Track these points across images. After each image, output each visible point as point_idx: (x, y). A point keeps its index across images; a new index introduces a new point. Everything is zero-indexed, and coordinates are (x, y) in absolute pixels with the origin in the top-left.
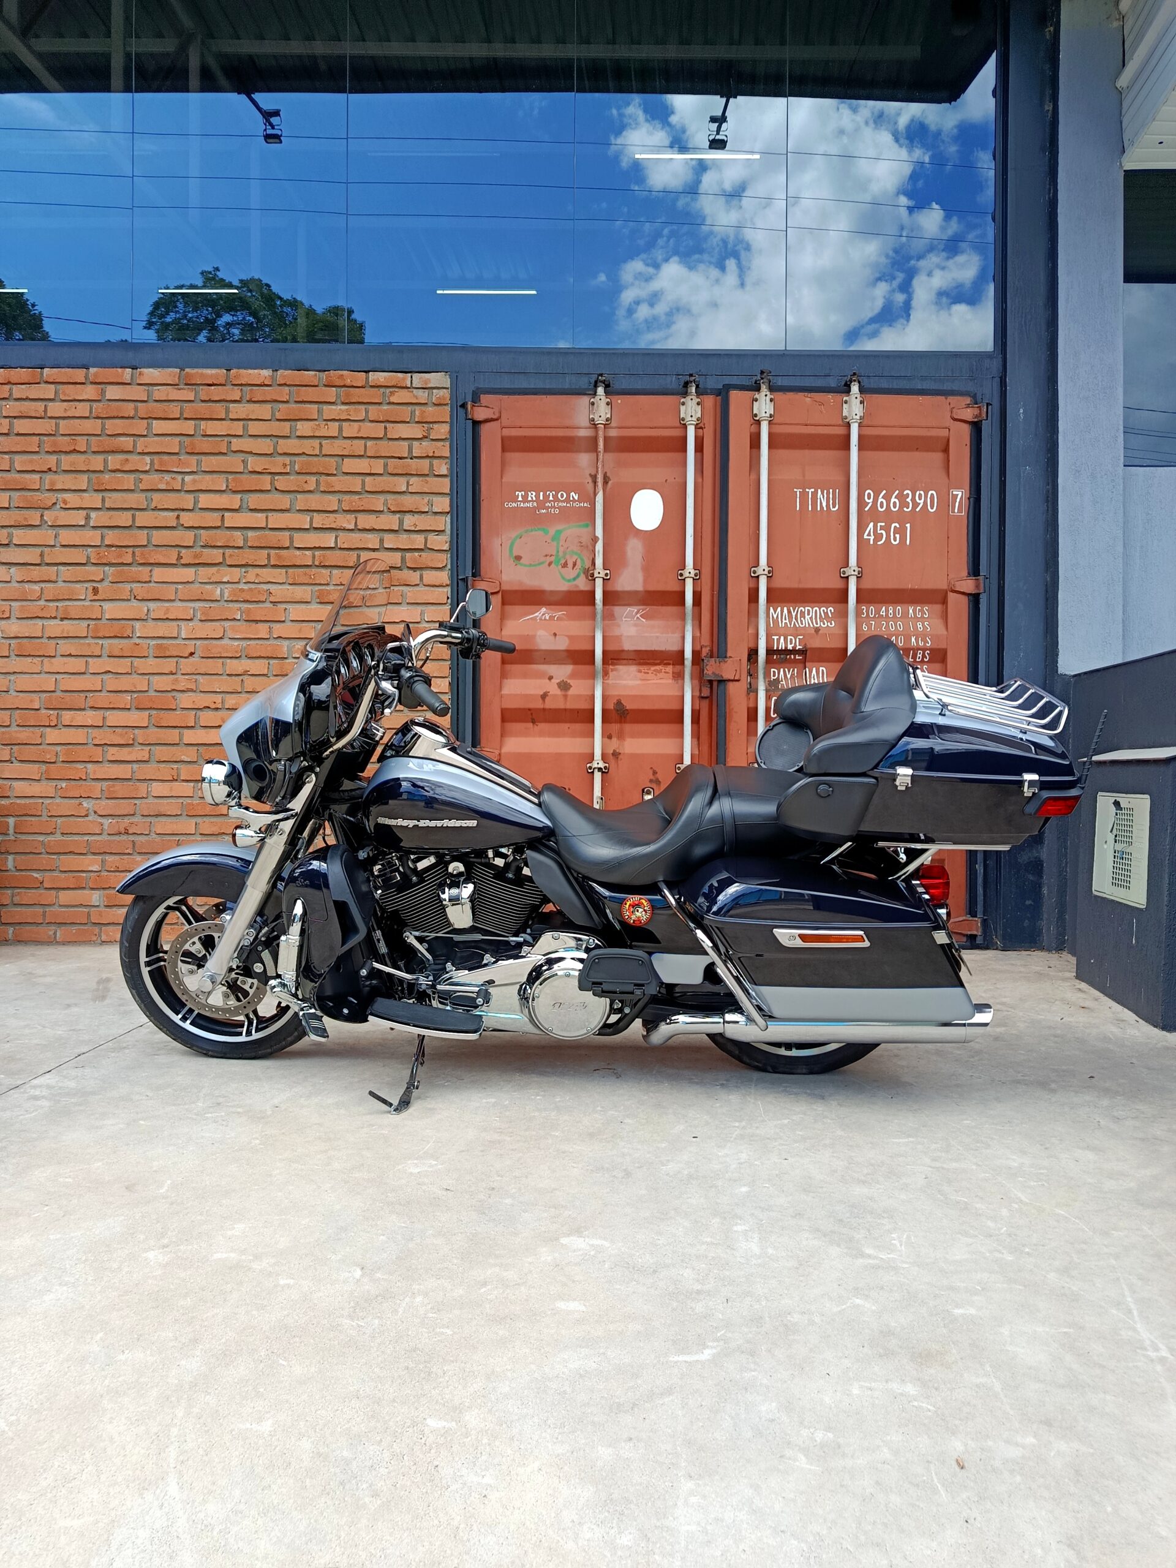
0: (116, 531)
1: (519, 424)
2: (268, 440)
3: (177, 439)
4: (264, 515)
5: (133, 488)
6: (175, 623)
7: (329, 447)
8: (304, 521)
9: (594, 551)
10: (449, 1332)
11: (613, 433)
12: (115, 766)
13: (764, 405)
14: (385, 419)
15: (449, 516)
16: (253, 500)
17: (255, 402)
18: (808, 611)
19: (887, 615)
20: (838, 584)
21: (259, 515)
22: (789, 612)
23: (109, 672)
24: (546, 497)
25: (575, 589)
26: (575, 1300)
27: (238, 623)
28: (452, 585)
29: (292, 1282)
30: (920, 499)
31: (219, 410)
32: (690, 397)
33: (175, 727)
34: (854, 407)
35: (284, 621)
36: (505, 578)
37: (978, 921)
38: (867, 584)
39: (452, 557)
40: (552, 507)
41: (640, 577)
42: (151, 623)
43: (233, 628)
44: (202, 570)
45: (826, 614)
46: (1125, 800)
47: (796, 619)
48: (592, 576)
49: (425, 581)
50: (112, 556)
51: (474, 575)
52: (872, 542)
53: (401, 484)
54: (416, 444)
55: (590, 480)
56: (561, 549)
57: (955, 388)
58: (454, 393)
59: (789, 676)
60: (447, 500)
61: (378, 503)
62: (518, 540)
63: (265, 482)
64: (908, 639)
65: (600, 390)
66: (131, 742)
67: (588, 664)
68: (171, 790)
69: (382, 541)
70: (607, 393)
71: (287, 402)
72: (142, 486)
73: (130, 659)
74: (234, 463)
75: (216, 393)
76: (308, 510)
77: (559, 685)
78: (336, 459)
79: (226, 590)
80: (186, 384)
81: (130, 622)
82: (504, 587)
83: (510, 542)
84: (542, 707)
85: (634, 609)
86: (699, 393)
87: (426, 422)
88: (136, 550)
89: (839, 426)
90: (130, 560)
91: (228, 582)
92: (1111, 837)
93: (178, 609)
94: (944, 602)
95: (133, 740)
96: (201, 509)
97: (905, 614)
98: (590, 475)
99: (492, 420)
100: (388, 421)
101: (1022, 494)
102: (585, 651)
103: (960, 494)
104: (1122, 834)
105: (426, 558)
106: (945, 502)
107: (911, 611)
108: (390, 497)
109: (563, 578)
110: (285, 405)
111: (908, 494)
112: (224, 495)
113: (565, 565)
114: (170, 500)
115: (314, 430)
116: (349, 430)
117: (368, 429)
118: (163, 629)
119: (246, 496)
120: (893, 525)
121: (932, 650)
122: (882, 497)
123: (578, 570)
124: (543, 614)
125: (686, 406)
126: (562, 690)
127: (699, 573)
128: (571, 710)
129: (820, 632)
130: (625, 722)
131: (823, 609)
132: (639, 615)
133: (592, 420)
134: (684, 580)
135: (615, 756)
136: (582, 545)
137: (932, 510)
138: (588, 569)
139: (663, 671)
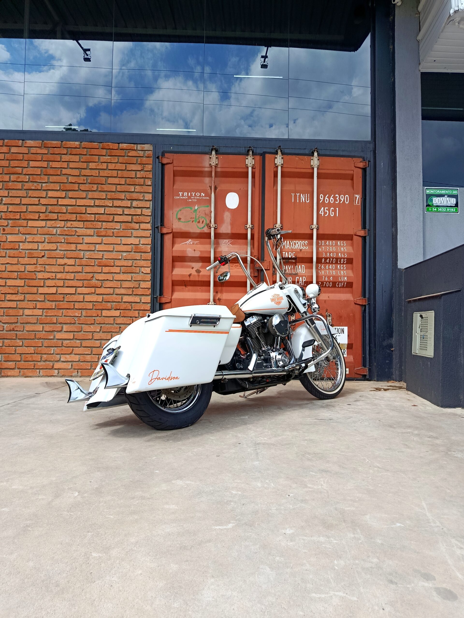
0: (14, 206)
1: (180, 165)
2: (77, 170)
3: (40, 169)
4: (75, 200)
5: (21, 188)
6: (36, 244)
7: (102, 173)
8: (92, 203)
9: (211, 217)
10: (111, 517)
11: (219, 170)
12: (10, 302)
13: (279, 160)
14: (126, 162)
15: (151, 201)
16: (70, 194)
17: (72, 155)
18: (297, 242)
19: (329, 244)
20: (309, 232)
21: (73, 200)
22: (290, 243)
23: (9, 263)
24: (191, 195)
25: (203, 232)
26: (174, 504)
27: (63, 244)
28: (152, 229)
29: (44, 497)
30: (342, 198)
31: (58, 158)
32: (249, 156)
33: (35, 286)
34: (315, 162)
35: (82, 243)
36: (174, 227)
37: (367, 369)
38: (321, 232)
39: (152, 218)
40: (193, 199)
41: (230, 227)
42: (27, 243)
43: (60, 246)
44: (48, 222)
45: (305, 244)
46: (424, 314)
47: (292, 246)
48: (210, 226)
49: (141, 227)
50: (11, 216)
51: (161, 225)
52: (323, 215)
53: (132, 189)
54: (138, 172)
55: (209, 188)
56: (197, 216)
57: (356, 155)
58: (154, 153)
59: (290, 269)
60: (150, 195)
61: (122, 196)
62: (180, 212)
63: (76, 187)
64: (337, 254)
65: (214, 153)
66: (17, 292)
67: (208, 262)
68: (33, 312)
69: (123, 211)
70: (216, 154)
71: (86, 155)
72: (25, 188)
73: (17, 258)
74: (63, 179)
75: (57, 151)
76: (93, 198)
77: (196, 271)
78: (105, 178)
79: (58, 230)
80: (45, 147)
81: (18, 243)
82: (174, 231)
83: (176, 212)
84: (189, 279)
85: (227, 241)
86: (254, 154)
87: (142, 164)
88: (22, 214)
89: (310, 169)
90: (19, 218)
91: (59, 227)
92: (418, 330)
93: (38, 238)
94: (352, 239)
95: (18, 291)
96: (49, 197)
97: (336, 244)
98: (209, 186)
99: (170, 163)
100: (127, 163)
101: (382, 197)
102: (207, 257)
103: (358, 196)
104: (423, 328)
105: (142, 218)
106: (352, 200)
107: (339, 243)
108: (127, 193)
109: (198, 227)
110: (85, 156)
111: (337, 196)
112: (59, 192)
113: (199, 222)
114: (36, 193)
115: (96, 166)
116: (111, 166)
117: (119, 166)
118: (31, 246)
119: (67, 192)
120: (331, 209)
121: (346, 258)
122: (327, 197)
123: (204, 224)
124: (190, 242)
125: (248, 159)
126: (197, 273)
127: (253, 227)
128: (201, 281)
129: (302, 251)
130: (223, 286)
131: (303, 242)
132: (229, 243)
133: (210, 164)
134: (247, 229)
135: (219, 300)
136: (206, 214)
137: (347, 203)
138: (208, 224)
139: (239, 266)
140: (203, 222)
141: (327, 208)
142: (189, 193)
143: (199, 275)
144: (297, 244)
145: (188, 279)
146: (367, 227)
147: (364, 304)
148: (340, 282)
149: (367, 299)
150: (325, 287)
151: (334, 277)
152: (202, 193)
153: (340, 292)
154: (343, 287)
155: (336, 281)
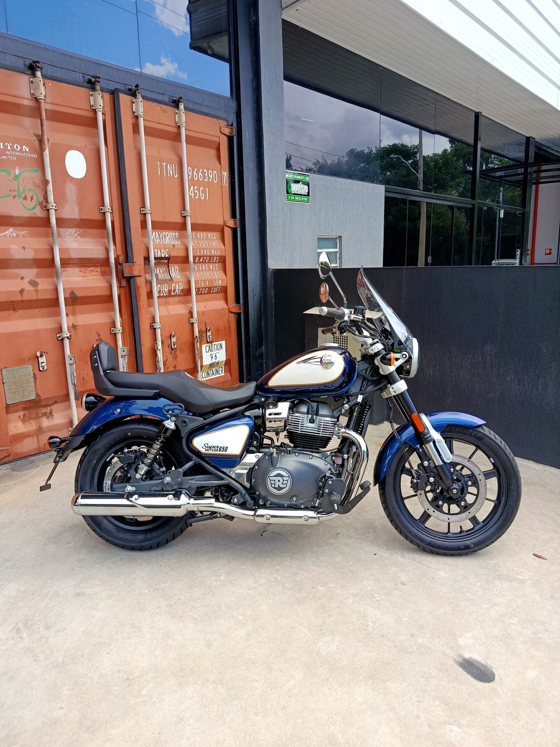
9: (44, 190)
11: (49, 107)
13: (140, 107)
18: (168, 234)
19: (200, 237)
20: (181, 220)
22: (159, 235)
24: (5, 147)
25: (34, 216)
30: (211, 175)
32: (98, 92)
34: (182, 117)
38: (196, 221)
40: (10, 155)
41: (77, 209)
45: (175, 236)
47: (162, 239)
48: (47, 207)
52: (193, 197)
55: (35, 138)
56: (21, 187)
57: (220, 115)
59: (161, 272)
64: (211, 252)
65: (39, 74)
67: (49, 267)
70: (44, 76)
77: (30, 283)
84: (21, 299)
85: (72, 231)
89: (175, 127)
94: (222, 232)
97: (207, 236)
101: (249, 177)
102: (46, 259)
103: (225, 174)
106: (220, 178)
107: (209, 236)
109: (24, 207)
111: (205, 171)
120: (201, 188)
121: (220, 256)
122: (196, 172)
123: (35, 203)
124: (11, 233)
125: (94, 98)
126: (33, 286)
127: (112, 209)
128: (42, 300)
129: (175, 247)
130: (76, 305)
131: (173, 233)
132: (76, 235)
133: (32, 95)
134: (104, 213)
135: (74, 327)
136: (35, 184)
137: (216, 182)
138: (42, 202)
139: (95, 270)
140: (32, 198)
141: (197, 187)
142: (1, 144)
143: (36, 291)
144: (168, 237)
145: (19, 298)
146: (238, 217)
147: (238, 312)
148: (215, 287)
149: (241, 305)
150: (201, 294)
151: (209, 281)
152: (25, 146)
153: (214, 299)
154: (217, 292)
155: (211, 286)
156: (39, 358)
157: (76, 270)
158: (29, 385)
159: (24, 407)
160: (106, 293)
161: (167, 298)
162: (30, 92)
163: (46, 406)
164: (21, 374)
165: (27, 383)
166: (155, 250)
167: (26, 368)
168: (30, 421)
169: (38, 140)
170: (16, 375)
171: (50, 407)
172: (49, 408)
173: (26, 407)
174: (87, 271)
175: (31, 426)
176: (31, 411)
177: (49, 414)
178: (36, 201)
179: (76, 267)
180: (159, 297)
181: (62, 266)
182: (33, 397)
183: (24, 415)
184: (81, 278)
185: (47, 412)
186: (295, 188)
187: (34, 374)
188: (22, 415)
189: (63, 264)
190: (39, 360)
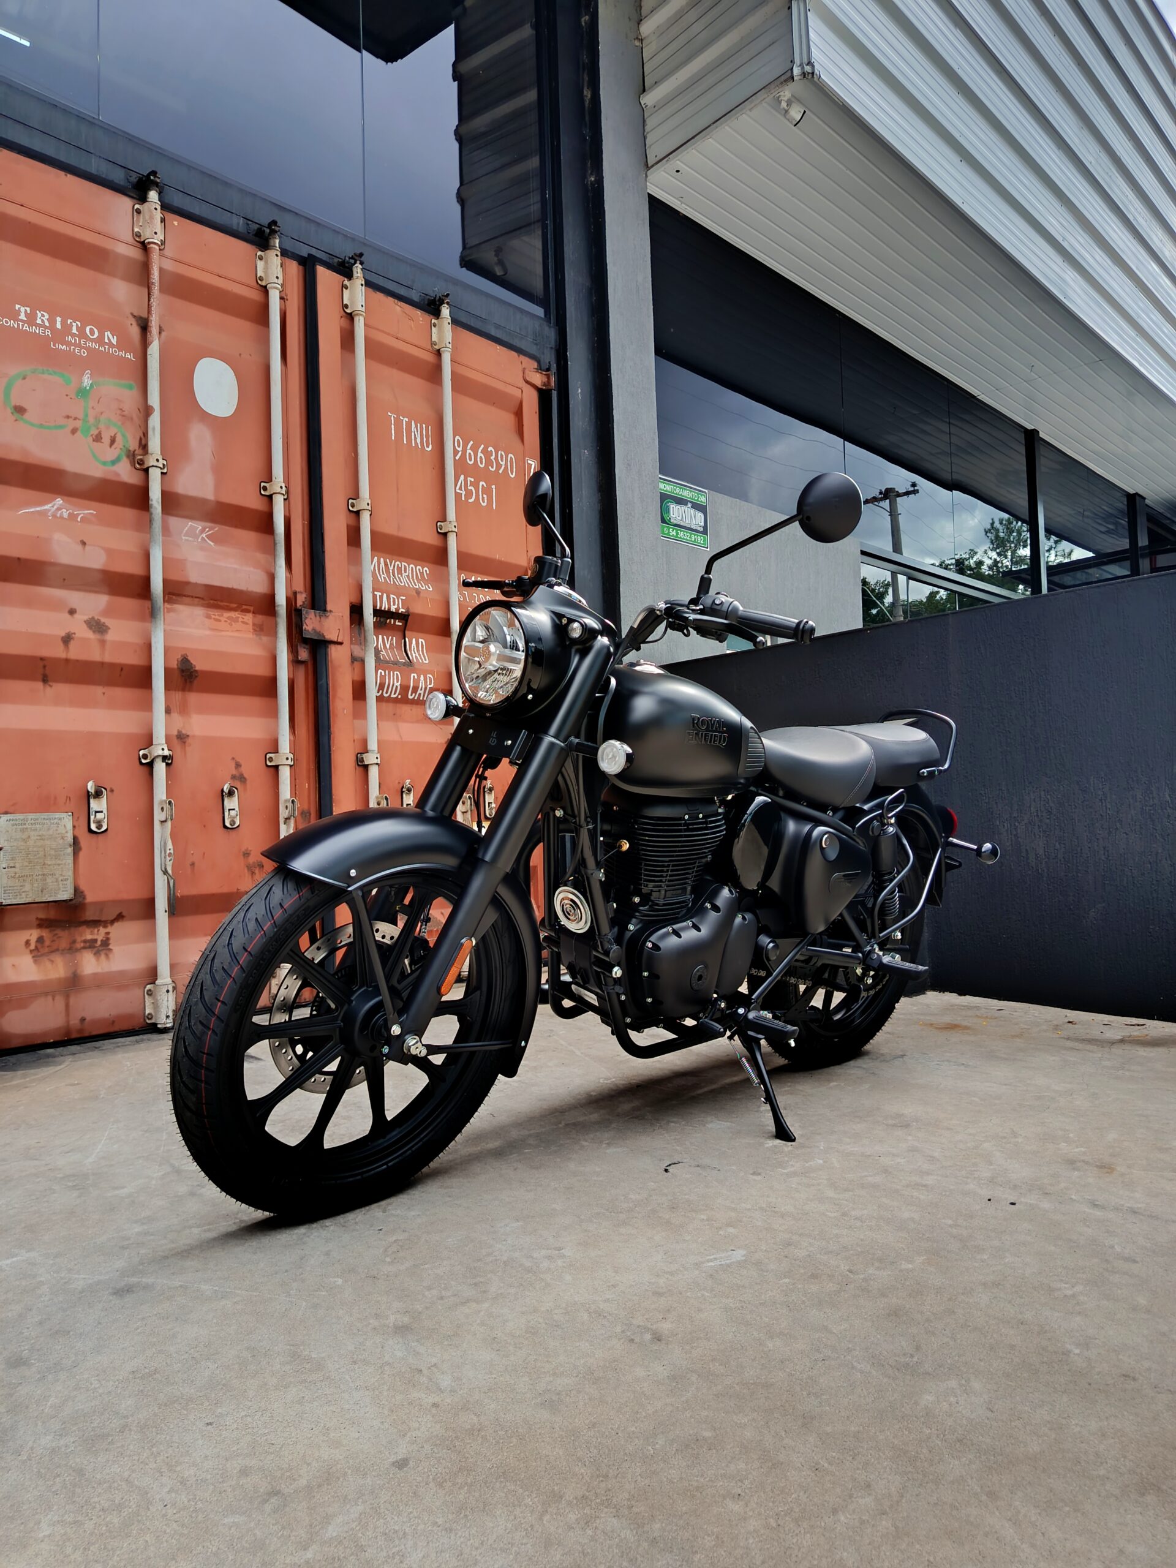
1: (19, 200)
9: (142, 427)
11: (169, 265)
13: (357, 297)
18: (405, 567)
20: (436, 541)
22: (386, 565)
24: (67, 328)
25: (114, 478)
30: (502, 461)
32: (275, 251)
34: (444, 332)
38: (466, 546)
40: (75, 345)
45: (422, 574)
47: (394, 575)
48: (141, 462)
52: (463, 499)
55: (132, 322)
56: (91, 413)
57: (523, 347)
59: (388, 646)
62: (20, 382)
65: (153, 195)
67: (136, 595)
70: (164, 204)
77: (89, 624)
83: (6, 381)
84: (63, 656)
85: (200, 526)
86: (284, 253)
89: (429, 351)
98: (134, 316)
101: (583, 478)
102: (131, 576)
106: (522, 470)
109: (96, 458)
111: (491, 451)
120: (482, 483)
122: (470, 449)
123: (119, 451)
124: (59, 509)
125: (266, 262)
126: (94, 632)
127: (287, 492)
128: (112, 666)
129: (421, 595)
130: (190, 690)
131: (418, 567)
132: (204, 536)
133: (136, 235)
134: (270, 497)
135: (181, 739)
136: (124, 413)
137: (513, 476)
138: (134, 452)
139: (240, 620)
140: (113, 441)
141: (472, 480)
142: (59, 319)
143: (103, 643)
144: (405, 572)
145: (59, 652)
152: (109, 333)
156: (92, 801)
157: (199, 612)
158: (60, 862)
159: (41, 920)
160: (262, 670)
161: (399, 705)
162: (133, 230)
163: (95, 923)
164: (44, 833)
165: (57, 857)
166: (376, 593)
167: (56, 821)
168: (54, 957)
169: (138, 325)
170: (32, 833)
171: (105, 927)
172: (102, 930)
173: (46, 920)
174: (223, 619)
175: (56, 969)
176: (59, 932)
177: (101, 945)
178: (122, 447)
179: (197, 605)
180: (380, 699)
181: (166, 598)
182: (66, 894)
183: (40, 940)
184: (208, 632)
185: (95, 941)
186: (676, 512)
187: (75, 838)
188: (35, 940)
189: (170, 593)
190: (91, 806)
